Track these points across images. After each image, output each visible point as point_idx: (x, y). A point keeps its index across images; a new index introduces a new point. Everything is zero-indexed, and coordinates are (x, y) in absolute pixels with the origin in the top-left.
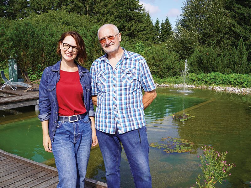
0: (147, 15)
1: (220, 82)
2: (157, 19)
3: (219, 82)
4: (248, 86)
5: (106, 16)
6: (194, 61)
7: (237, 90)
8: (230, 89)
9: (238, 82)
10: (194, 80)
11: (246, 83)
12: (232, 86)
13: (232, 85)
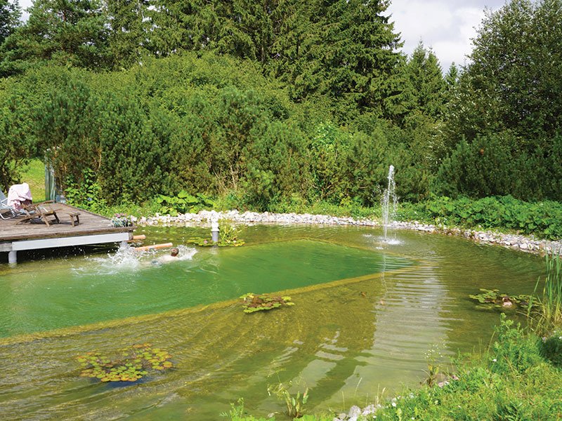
0: (427, 57)
1: (496, 222)
2: (453, 64)
3: (494, 221)
4: (555, 236)
5: (297, 62)
6: (452, 168)
7: (526, 243)
8: (511, 240)
9: (535, 224)
10: (435, 215)
11: (552, 227)
12: (521, 234)
13: (522, 231)
